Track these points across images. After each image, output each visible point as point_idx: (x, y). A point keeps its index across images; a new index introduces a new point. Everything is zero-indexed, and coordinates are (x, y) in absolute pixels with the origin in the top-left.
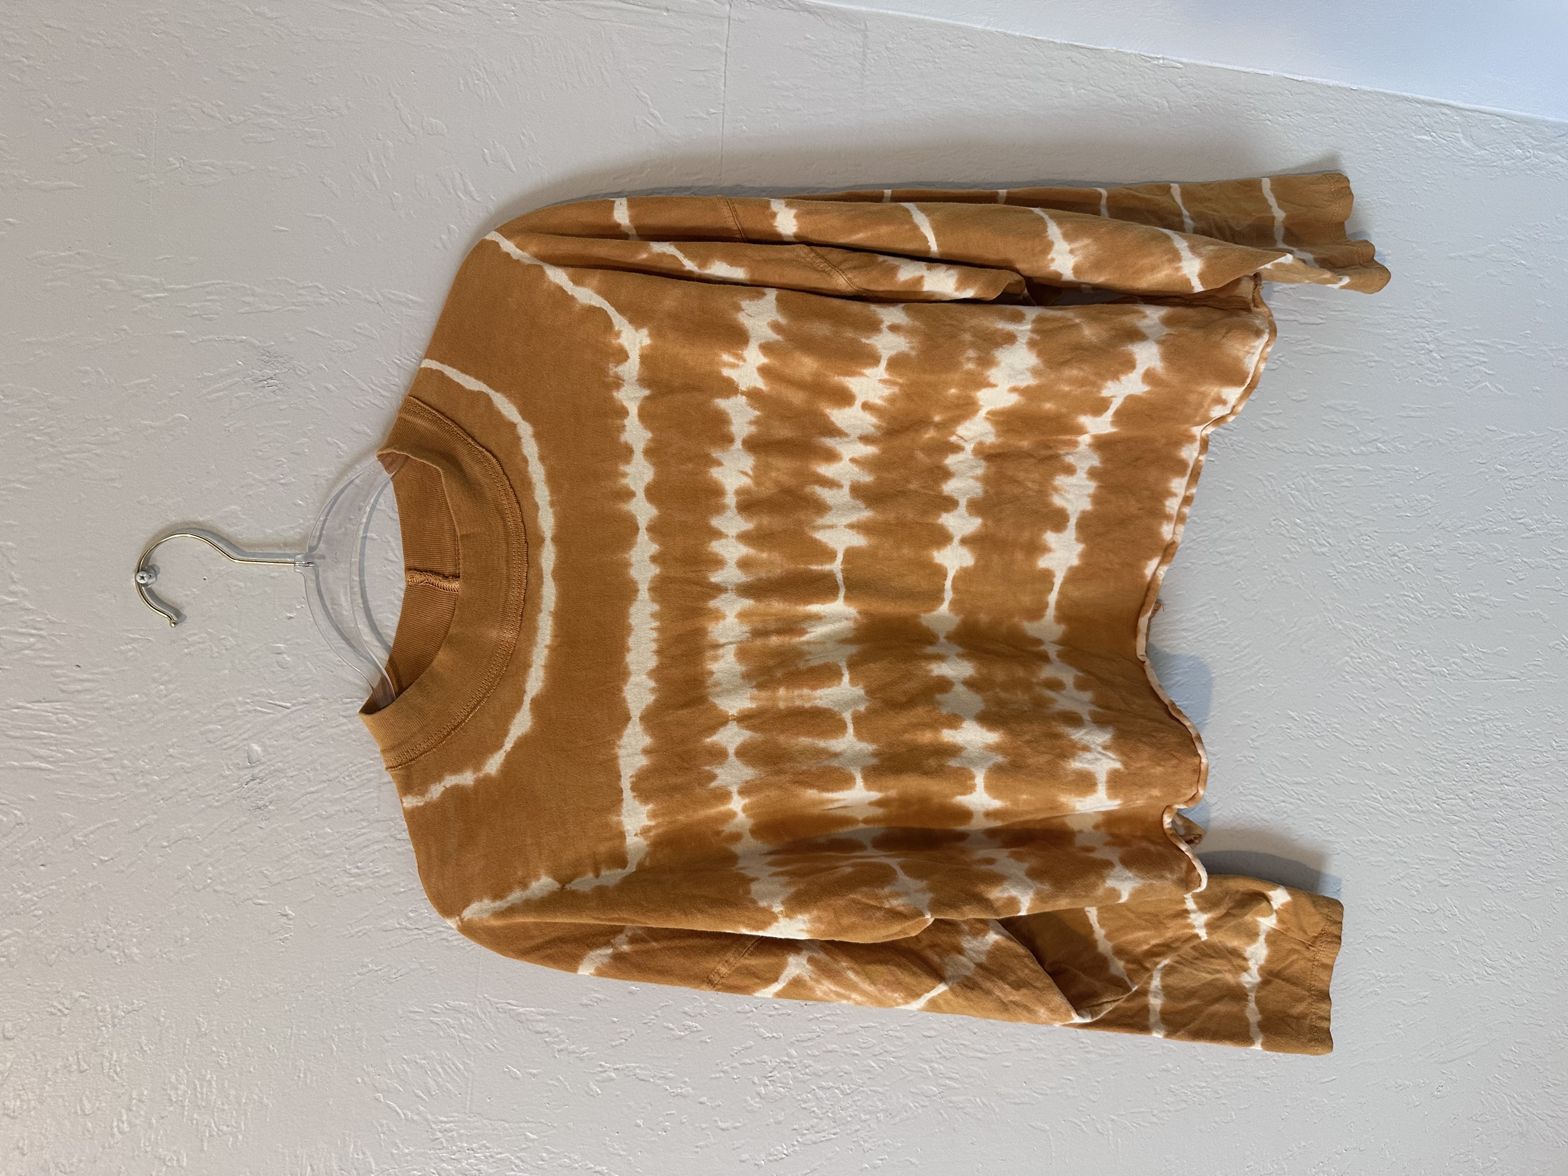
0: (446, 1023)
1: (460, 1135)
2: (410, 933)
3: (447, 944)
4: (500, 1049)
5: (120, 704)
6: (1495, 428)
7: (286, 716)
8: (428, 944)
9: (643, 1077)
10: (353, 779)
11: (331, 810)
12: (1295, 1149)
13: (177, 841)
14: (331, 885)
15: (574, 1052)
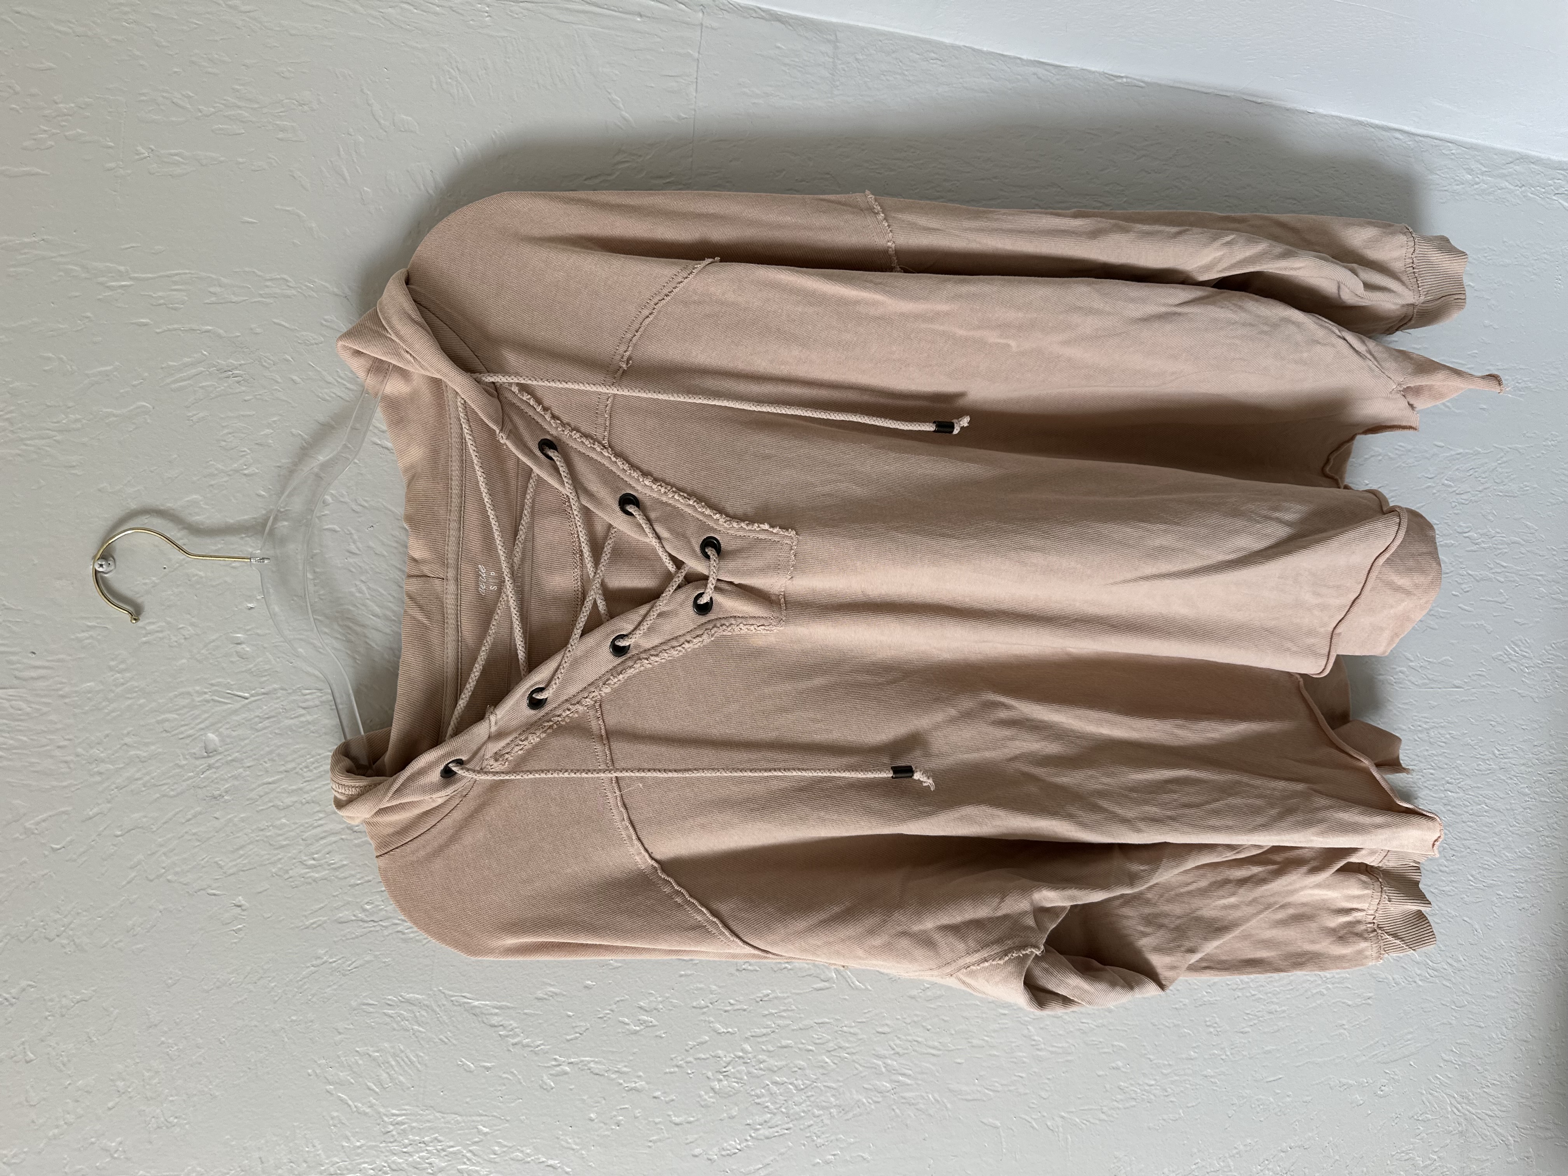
0: (400, 1015)
1: (414, 1128)
2: (366, 925)
3: (403, 936)
4: (454, 1042)
5: (76, 692)
6: (1443, 445)
7: (244, 706)
8: (383, 936)
9: (597, 1071)
10: (311, 771)
11: (288, 801)
12: (1241, 1147)
13: (129, 831)
14: (286, 876)
15: (528, 1046)
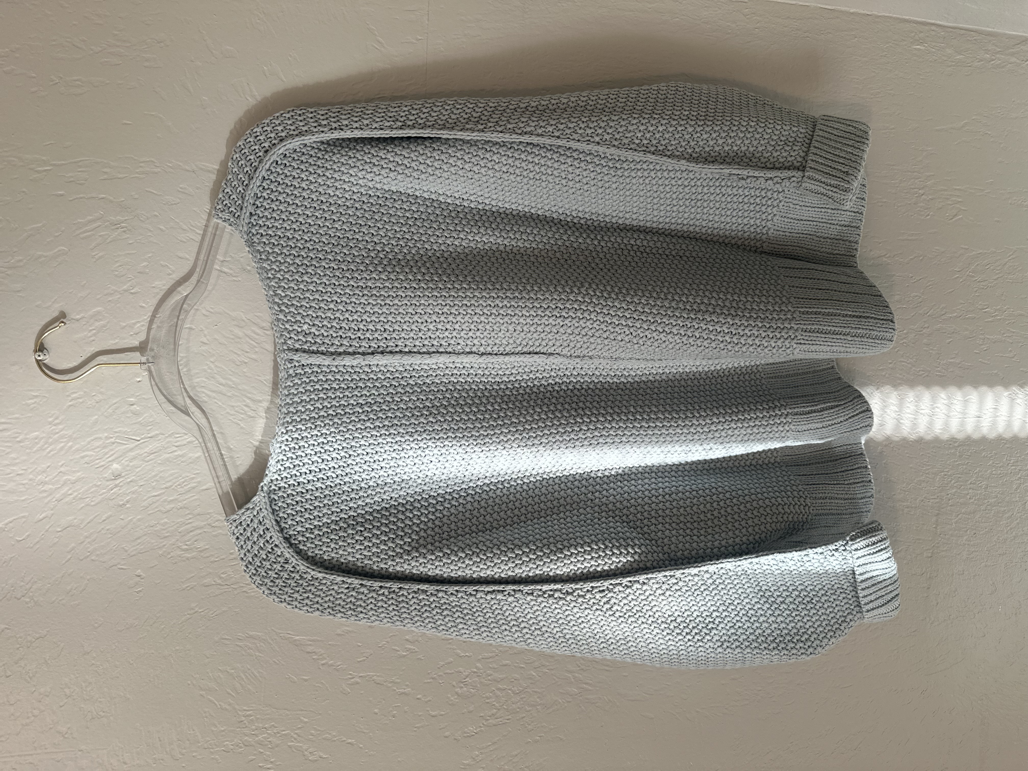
0: (247, 646)
1: (258, 718)
2: (222, 587)
3: (247, 595)
4: (283, 663)
6: (967, 247)
7: (136, 446)
8: (234, 595)
9: (378, 682)
10: (182, 487)
11: (168, 507)
13: (66, 528)
14: (169, 556)
15: (332, 665)
